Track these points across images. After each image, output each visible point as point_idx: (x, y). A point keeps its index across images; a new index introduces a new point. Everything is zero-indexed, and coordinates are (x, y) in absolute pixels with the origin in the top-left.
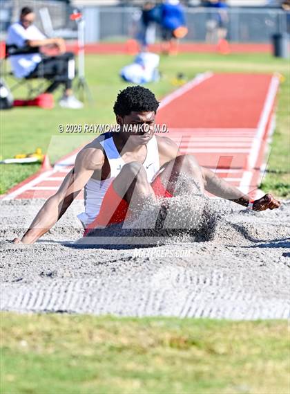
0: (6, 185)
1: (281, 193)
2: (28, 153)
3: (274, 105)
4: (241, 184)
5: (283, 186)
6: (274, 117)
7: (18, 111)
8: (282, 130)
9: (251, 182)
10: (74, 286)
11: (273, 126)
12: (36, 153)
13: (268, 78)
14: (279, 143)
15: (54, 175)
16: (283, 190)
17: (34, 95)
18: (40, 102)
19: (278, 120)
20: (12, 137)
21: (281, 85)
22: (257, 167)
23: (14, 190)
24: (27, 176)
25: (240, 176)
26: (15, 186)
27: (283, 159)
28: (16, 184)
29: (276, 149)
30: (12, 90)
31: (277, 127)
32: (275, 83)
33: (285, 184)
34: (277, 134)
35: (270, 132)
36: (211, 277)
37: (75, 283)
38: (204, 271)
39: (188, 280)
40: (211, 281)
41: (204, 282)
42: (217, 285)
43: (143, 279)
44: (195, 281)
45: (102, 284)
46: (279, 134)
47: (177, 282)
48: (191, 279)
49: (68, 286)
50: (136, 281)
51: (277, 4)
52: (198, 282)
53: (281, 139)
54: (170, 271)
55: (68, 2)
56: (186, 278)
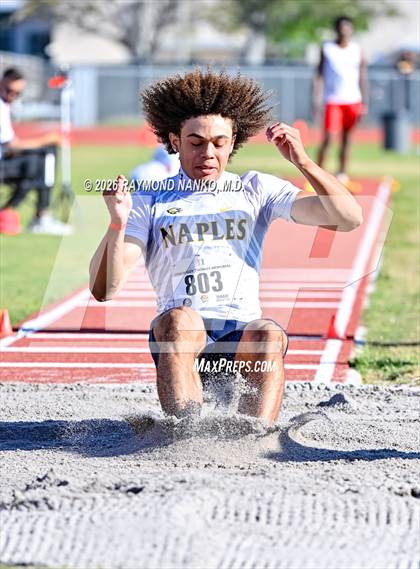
1: (388, 374)
4: (322, 360)
5: (390, 363)
6: (380, 250)
8: (393, 272)
9: (339, 357)
10: (46, 524)
14: (387, 293)
15: (17, 344)
16: (391, 370)
19: (385, 255)
21: (393, 197)
22: (350, 334)
25: (323, 348)
27: (392, 319)
29: (381, 303)
31: (385, 268)
32: (383, 193)
33: (394, 359)
34: (383, 277)
35: (374, 276)
36: (269, 511)
37: (48, 519)
38: (257, 500)
39: (232, 515)
40: (269, 517)
41: (258, 518)
42: (279, 524)
43: (157, 512)
44: (242, 516)
45: (92, 521)
46: (387, 278)
47: (213, 517)
48: (236, 514)
49: (35, 523)
50: (146, 515)
51: (389, 62)
52: (247, 519)
53: (391, 287)
54: (202, 500)
55: (47, 58)
56: (228, 513)
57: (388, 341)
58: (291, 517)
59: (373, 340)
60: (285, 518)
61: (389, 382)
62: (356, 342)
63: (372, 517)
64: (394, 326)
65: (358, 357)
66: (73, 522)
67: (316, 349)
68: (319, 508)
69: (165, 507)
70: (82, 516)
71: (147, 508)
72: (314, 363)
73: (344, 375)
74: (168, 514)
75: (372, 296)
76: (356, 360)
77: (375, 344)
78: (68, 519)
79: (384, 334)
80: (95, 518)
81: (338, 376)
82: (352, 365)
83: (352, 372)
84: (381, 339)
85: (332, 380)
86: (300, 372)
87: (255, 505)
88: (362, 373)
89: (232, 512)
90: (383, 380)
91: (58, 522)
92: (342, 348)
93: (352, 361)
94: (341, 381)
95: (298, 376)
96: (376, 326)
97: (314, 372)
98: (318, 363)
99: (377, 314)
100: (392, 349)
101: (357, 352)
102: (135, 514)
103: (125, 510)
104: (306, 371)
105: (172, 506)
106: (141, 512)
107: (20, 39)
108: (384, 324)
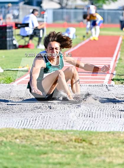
0: (14, 79)
1: (121, 82)
2: (24, 66)
3: (120, 48)
4: (106, 79)
5: (122, 80)
6: (120, 52)
7: (20, 50)
8: (122, 58)
9: (109, 78)
10: (39, 118)
11: (119, 56)
12: (27, 66)
13: (118, 37)
17: (27, 44)
18: (29, 46)
19: (121, 54)
20: (17, 60)
21: (123, 40)
22: (112, 73)
23: (17, 80)
24: (23, 75)
25: (106, 76)
26: (18, 79)
27: (122, 69)
28: (18, 78)
29: (120, 65)
30: (18, 41)
31: (121, 57)
32: (121, 39)
34: (120, 59)
35: (118, 59)
36: (92, 115)
37: (39, 117)
38: (89, 112)
39: (83, 116)
40: (92, 116)
41: (89, 117)
42: (95, 118)
43: (66, 115)
44: (86, 116)
45: (50, 117)
46: (121, 59)
47: (79, 116)
48: (84, 116)
49: (36, 118)
50: (63, 116)
51: (122, 8)
52: (87, 117)
53: (122, 62)
54: (76, 112)
55: (41, 7)
56: (82, 115)
57: (121, 74)
58: (97, 116)
59: (118, 74)
60: (96, 117)
61: (121, 84)
62: (113, 75)
63: (117, 116)
64: (123, 71)
65: (114, 78)
66: (45, 117)
67: (104, 76)
68: (104, 114)
69: (68, 114)
70: (48, 116)
71: (63, 114)
72: (103, 79)
73: (111, 82)
74: (68, 116)
75: (118, 64)
76: (114, 79)
77: (118, 75)
78: (44, 117)
79: (120, 73)
80: (51, 117)
81: (109, 82)
82: (112, 80)
83: (112, 82)
84: (120, 74)
85: (108, 84)
86: (100, 81)
87: (89, 113)
88: (115, 82)
89: (84, 115)
90: (120, 83)
91: (42, 117)
92: (110, 76)
93: (113, 79)
94: (110, 84)
95: (100, 83)
96: (118, 71)
97: (103, 82)
98: (104, 79)
99: (119, 68)
100: (122, 76)
101: (114, 77)
102: (60, 115)
103: (58, 115)
104: (102, 81)
105: (69, 114)
106: (62, 115)
107: (35, 3)
108: (120, 70)
